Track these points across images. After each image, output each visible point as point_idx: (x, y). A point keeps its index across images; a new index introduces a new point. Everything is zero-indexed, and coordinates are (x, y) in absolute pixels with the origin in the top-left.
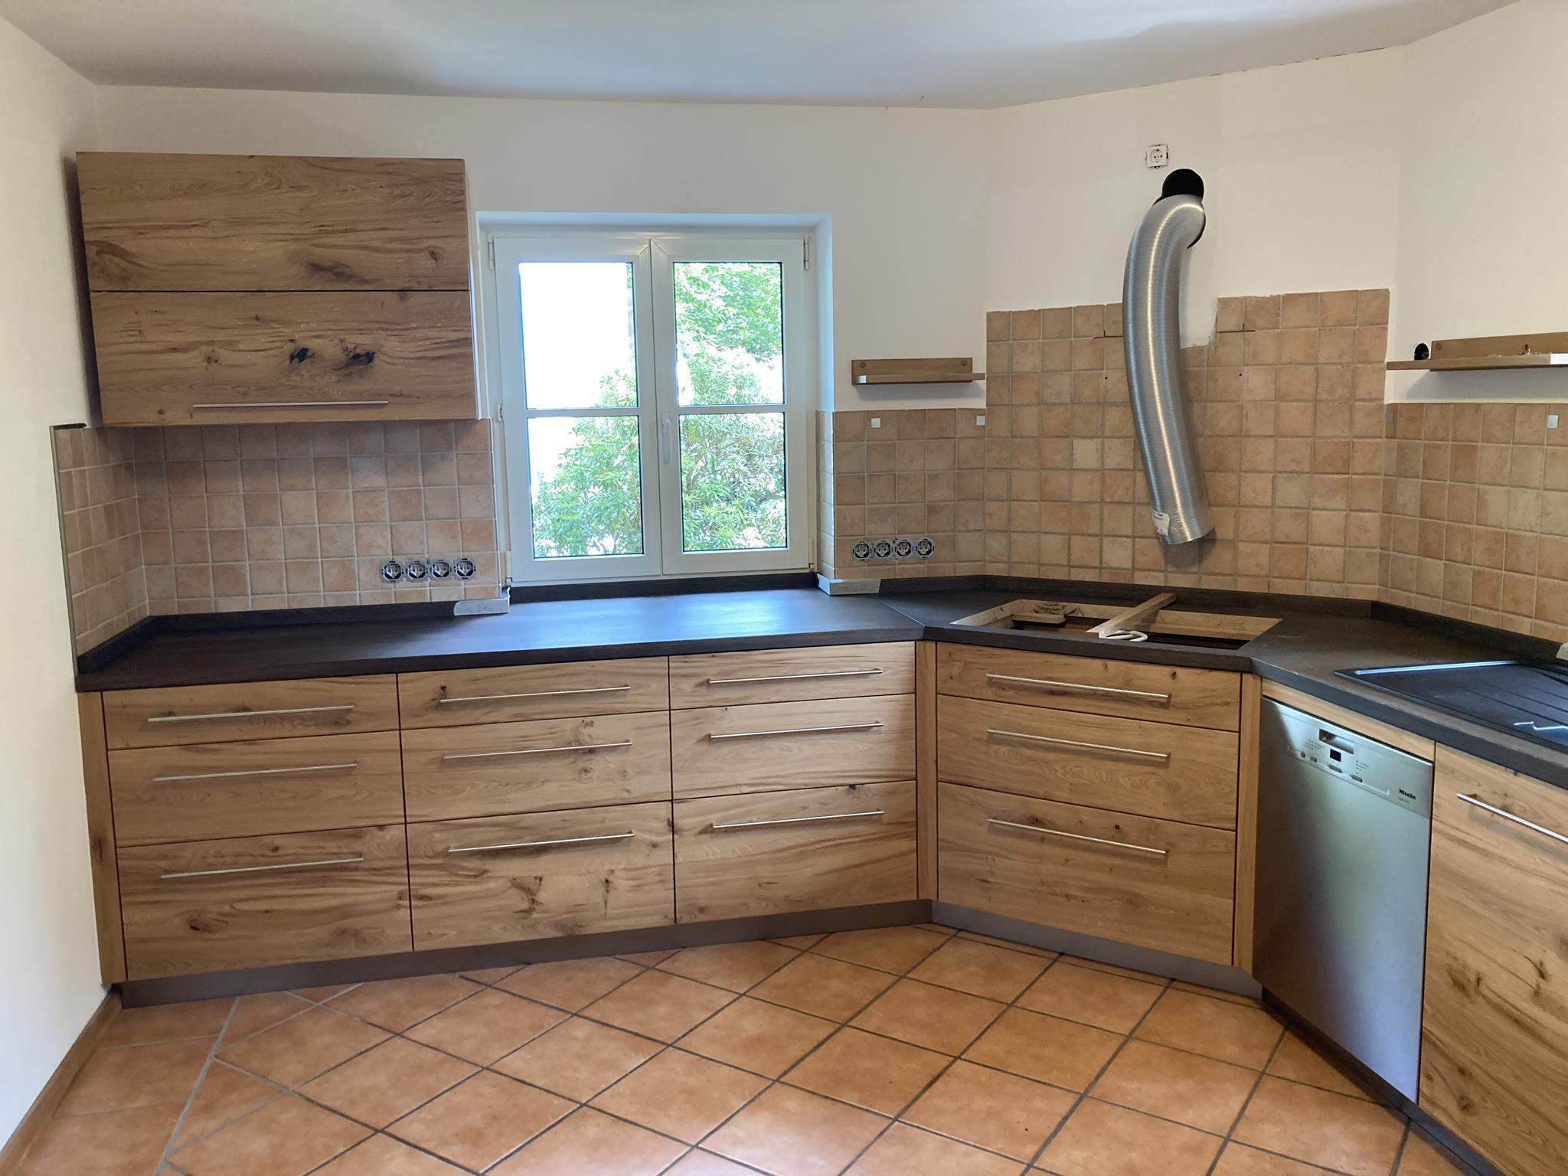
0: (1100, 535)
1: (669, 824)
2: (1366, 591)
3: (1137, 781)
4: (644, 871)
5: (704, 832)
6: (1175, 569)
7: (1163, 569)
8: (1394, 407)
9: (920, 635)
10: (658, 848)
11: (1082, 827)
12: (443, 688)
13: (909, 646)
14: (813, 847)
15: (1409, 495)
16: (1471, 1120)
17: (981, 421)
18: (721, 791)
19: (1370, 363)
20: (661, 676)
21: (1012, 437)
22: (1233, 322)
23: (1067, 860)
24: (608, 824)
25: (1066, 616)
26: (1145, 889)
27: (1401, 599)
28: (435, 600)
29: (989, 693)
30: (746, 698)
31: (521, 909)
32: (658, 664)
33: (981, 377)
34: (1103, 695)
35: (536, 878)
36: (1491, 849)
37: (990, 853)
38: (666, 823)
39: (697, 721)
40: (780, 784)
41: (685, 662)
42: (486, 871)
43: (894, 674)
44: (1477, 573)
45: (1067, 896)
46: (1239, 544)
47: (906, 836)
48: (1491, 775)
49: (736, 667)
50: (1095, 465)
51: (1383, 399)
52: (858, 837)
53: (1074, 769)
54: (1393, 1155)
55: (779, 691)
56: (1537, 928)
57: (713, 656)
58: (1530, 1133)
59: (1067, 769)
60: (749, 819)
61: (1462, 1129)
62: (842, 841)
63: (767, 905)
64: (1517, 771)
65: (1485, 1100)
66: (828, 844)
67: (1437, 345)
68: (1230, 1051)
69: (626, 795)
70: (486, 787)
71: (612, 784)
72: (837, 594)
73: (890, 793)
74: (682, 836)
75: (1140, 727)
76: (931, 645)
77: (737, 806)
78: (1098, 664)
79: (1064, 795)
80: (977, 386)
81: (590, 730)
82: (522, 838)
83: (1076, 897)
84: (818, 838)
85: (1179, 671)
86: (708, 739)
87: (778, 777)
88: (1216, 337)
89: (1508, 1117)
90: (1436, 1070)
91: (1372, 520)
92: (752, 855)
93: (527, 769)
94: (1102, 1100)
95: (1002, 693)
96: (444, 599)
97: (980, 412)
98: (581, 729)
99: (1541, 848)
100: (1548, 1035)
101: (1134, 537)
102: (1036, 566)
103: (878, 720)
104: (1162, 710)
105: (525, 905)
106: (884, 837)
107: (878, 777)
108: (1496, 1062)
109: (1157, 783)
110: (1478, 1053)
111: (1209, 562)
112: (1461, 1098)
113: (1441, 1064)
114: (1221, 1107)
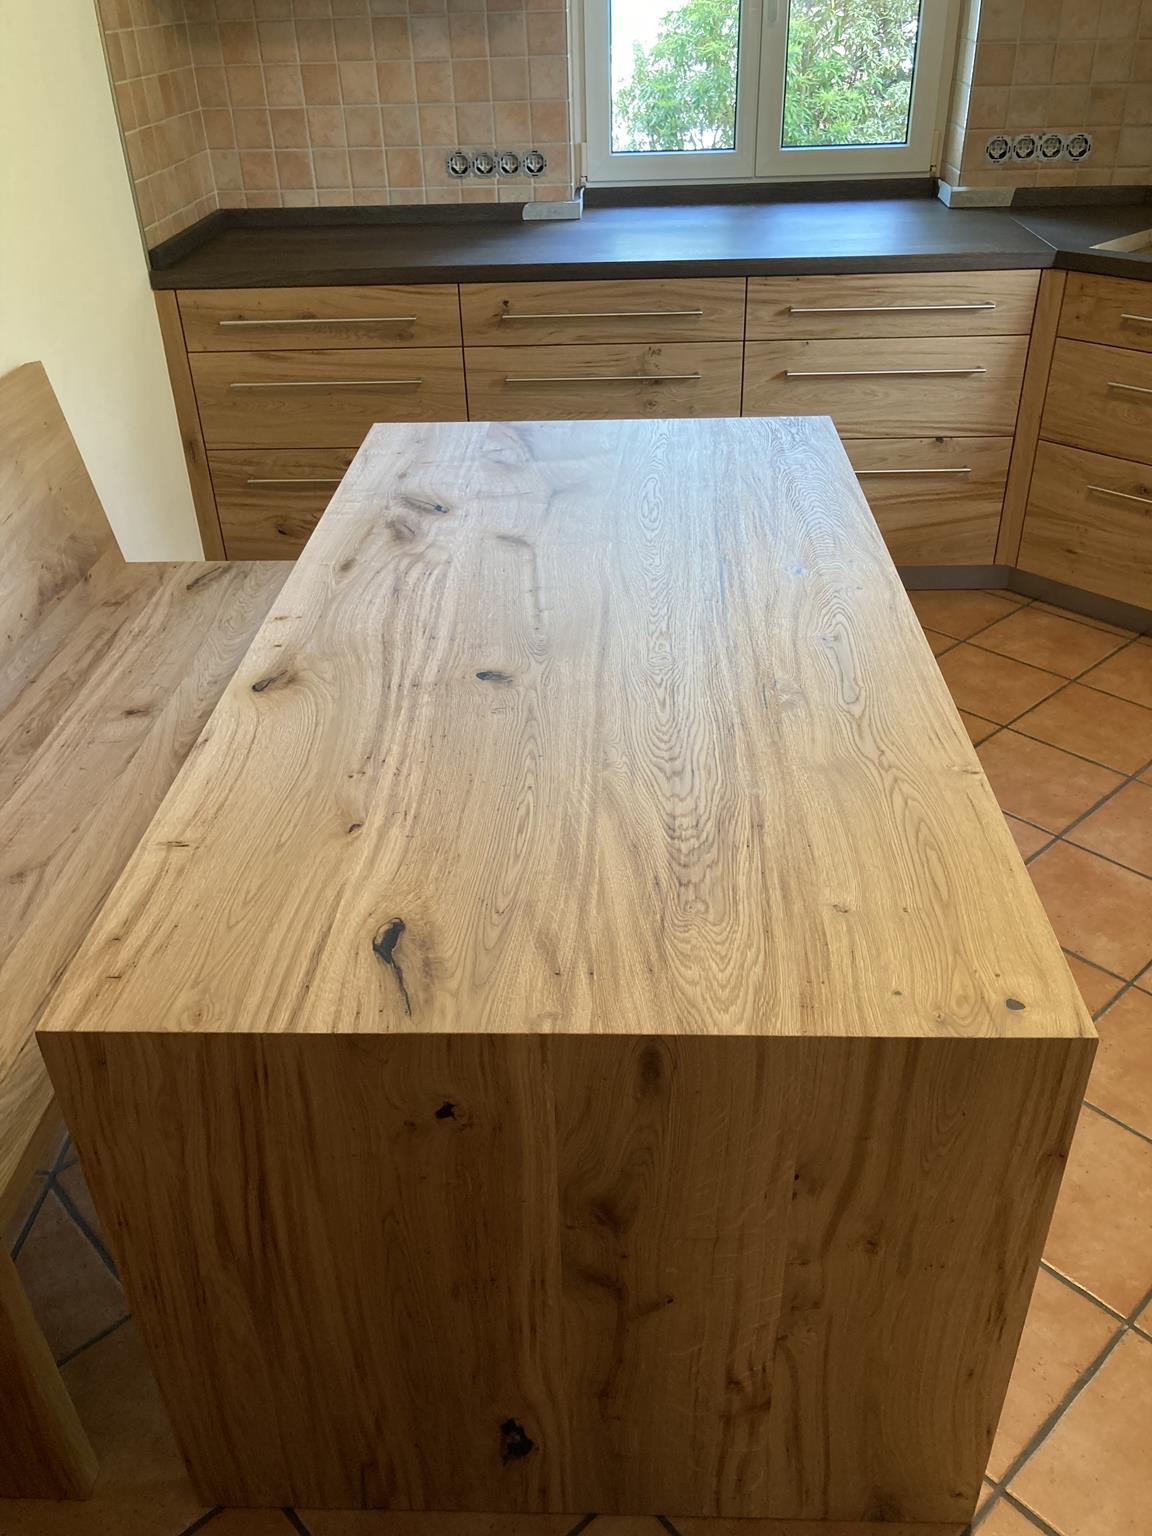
9: (1049, 261)
12: (506, 303)
13: (1032, 276)
14: (887, 502)
20: (740, 300)
28: (504, 200)
29: (1121, 338)
30: (832, 331)
32: (736, 285)
37: (1083, 522)
39: (772, 356)
40: (859, 432)
41: (765, 285)
43: (1009, 310)
47: (989, 497)
49: (821, 293)
52: (938, 494)
55: (870, 325)
57: (798, 279)
62: (920, 498)
66: (904, 500)
72: (960, 207)
73: (982, 449)
76: (1061, 275)
81: (654, 359)
84: (893, 492)
86: (784, 376)
87: (856, 423)
93: (591, 397)
95: (1136, 339)
96: (512, 199)
98: (648, 358)
103: (981, 365)
106: (966, 497)
107: (971, 430)
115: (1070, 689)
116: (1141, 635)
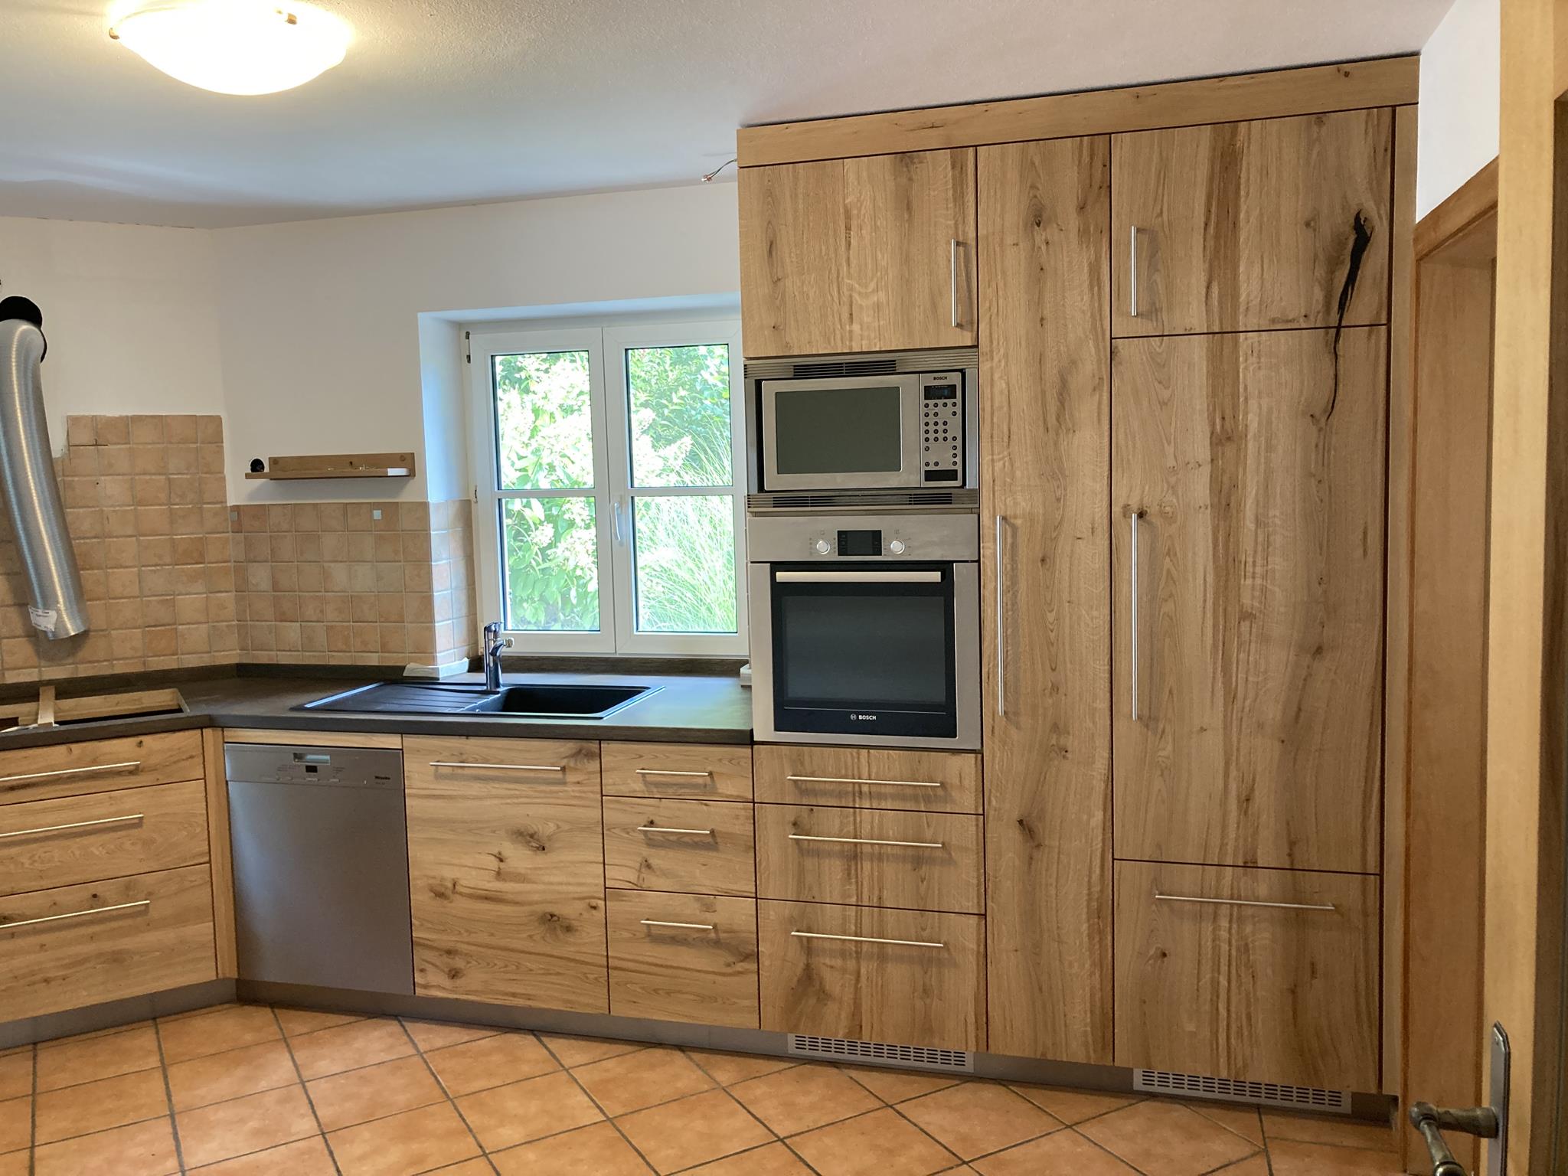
2: (229, 655)
3: (112, 847)
6: (48, 663)
7: (37, 664)
8: (236, 509)
11: (55, 907)
15: (260, 576)
16: (459, 982)
19: (212, 473)
22: (85, 437)
23: (42, 946)
26: (127, 943)
27: (263, 657)
34: (68, 778)
36: (455, 793)
44: (328, 628)
45: (45, 981)
46: (112, 632)
51: (225, 502)
53: (43, 855)
54: (405, 1038)
56: (494, 832)
58: (505, 966)
59: (36, 858)
61: (452, 991)
64: (467, 736)
65: (468, 963)
67: (274, 461)
75: (110, 798)
78: (62, 749)
79: (35, 885)
83: (55, 979)
85: (144, 738)
88: (69, 450)
89: (488, 964)
90: (427, 962)
91: (228, 598)
99: (491, 779)
100: (510, 897)
104: (132, 777)
108: (476, 933)
109: (133, 844)
110: (460, 933)
111: (85, 653)
112: (450, 971)
113: (428, 955)
114: (279, 1069)
115: (40, 1099)
116: (35, 1044)
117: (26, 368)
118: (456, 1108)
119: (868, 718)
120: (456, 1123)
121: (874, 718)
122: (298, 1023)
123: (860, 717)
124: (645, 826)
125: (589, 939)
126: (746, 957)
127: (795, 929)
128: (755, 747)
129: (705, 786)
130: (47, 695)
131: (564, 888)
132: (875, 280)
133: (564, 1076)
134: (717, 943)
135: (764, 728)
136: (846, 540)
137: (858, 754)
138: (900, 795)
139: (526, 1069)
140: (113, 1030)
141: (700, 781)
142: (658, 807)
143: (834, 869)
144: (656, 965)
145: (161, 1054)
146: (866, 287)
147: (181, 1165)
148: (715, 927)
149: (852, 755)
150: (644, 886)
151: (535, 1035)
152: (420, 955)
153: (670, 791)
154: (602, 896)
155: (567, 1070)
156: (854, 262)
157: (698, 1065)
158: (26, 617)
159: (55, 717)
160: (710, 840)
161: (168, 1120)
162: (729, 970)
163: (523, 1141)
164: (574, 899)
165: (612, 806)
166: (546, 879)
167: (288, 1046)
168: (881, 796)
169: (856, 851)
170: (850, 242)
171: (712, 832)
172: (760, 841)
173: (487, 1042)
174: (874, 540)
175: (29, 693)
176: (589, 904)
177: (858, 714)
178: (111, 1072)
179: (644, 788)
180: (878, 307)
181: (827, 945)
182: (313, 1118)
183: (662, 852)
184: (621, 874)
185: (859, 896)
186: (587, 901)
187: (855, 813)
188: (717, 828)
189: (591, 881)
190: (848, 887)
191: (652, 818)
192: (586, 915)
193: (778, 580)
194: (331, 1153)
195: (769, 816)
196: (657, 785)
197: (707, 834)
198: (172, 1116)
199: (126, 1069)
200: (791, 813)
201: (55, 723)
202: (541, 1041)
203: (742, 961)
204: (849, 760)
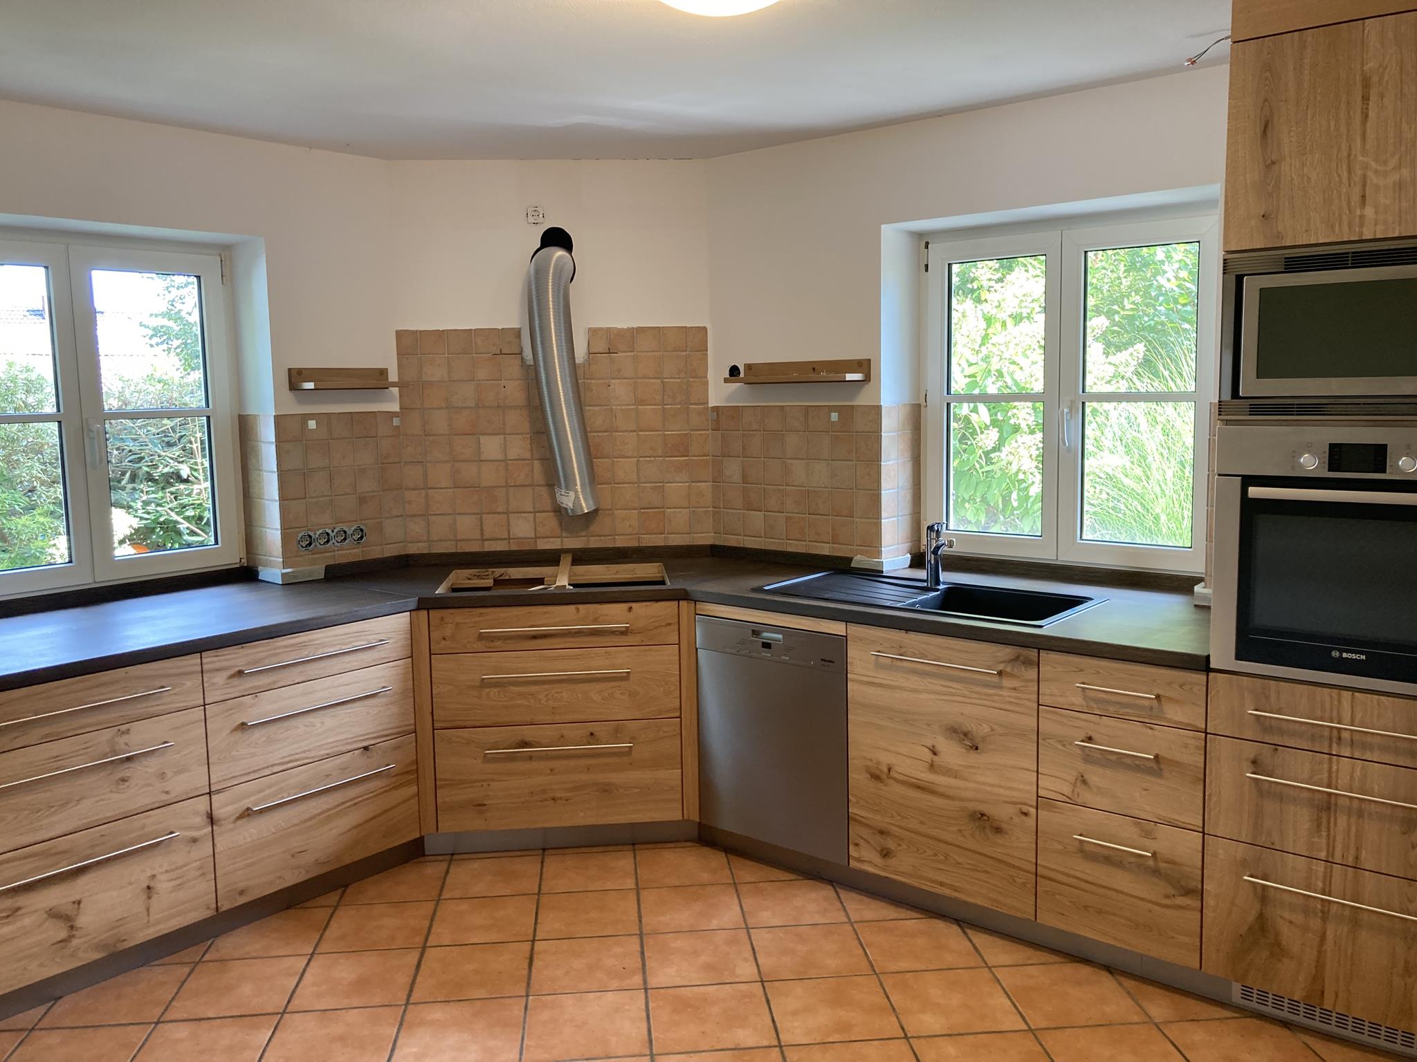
0: (507, 513)
1: (208, 817)
2: (705, 537)
3: (606, 695)
4: (185, 868)
5: (241, 817)
6: (568, 535)
7: (560, 535)
8: (716, 409)
9: (414, 606)
10: (197, 843)
11: (563, 741)
13: (406, 617)
14: (337, 810)
15: (733, 469)
16: (892, 862)
17: (396, 422)
18: (252, 775)
19: (698, 378)
20: (197, 672)
21: (426, 435)
22: (601, 346)
23: (552, 770)
24: (147, 830)
25: (495, 580)
26: (615, 778)
27: (732, 541)
29: (479, 646)
30: (274, 683)
31: (58, 939)
32: (192, 661)
33: (394, 385)
34: (576, 633)
35: (74, 903)
36: (893, 683)
37: (484, 781)
38: (205, 817)
39: (230, 712)
40: (308, 758)
41: (216, 656)
42: (18, 909)
43: (395, 642)
44: (788, 518)
45: (553, 799)
46: (616, 512)
47: (408, 783)
48: (889, 637)
49: (261, 655)
50: (500, 457)
51: (708, 403)
52: (372, 792)
53: (555, 695)
54: (838, 904)
55: (303, 672)
56: (929, 725)
57: (242, 647)
58: (935, 855)
59: (550, 696)
60: (280, 796)
61: (884, 870)
62: (360, 799)
63: (300, 873)
64: (907, 631)
65: (900, 845)
66: (349, 804)
67: (749, 367)
68: (705, 877)
69: (165, 797)
70: (16, 818)
71: (151, 788)
72: (289, 584)
73: (397, 748)
74: (221, 825)
75: (606, 653)
76: (424, 613)
77: (270, 787)
78: (572, 608)
79: (548, 718)
80: (391, 392)
81: (125, 738)
82: (58, 863)
83: (561, 798)
84: (341, 800)
85: (634, 605)
86: (243, 726)
87: (304, 752)
88: (589, 357)
89: (918, 850)
90: (862, 838)
91: (706, 487)
92: (285, 829)
93: (60, 790)
94: (656, 933)
95: (492, 644)
97: (394, 414)
98: (117, 739)
100: (942, 790)
101: (535, 512)
102: (453, 542)
103: (384, 686)
104: (622, 637)
105: (63, 934)
106: (393, 788)
107: (387, 736)
108: (907, 818)
109: (622, 694)
110: (892, 816)
111: (594, 528)
112: (882, 850)
113: (865, 832)
114: (728, 913)
115: (544, 899)
116: (544, 850)
117: (559, 287)
118: (881, 984)
119: (1354, 656)
120: (880, 999)
121: (1363, 657)
122: (748, 872)
123: (1345, 655)
124: (1083, 741)
125: (1018, 844)
126: (1188, 892)
127: (1248, 873)
128: (1212, 675)
129: (1151, 708)
130: (566, 560)
131: (996, 790)
132: (1397, 157)
133: (986, 973)
134: (1156, 872)
135: (1222, 652)
136: (1338, 455)
137: (1339, 695)
138: (1391, 746)
139: (950, 959)
140: (601, 849)
141: (1147, 703)
142: (1098, 724)
143: (1300, 819)
144: (1086, 881)
145: (637, 878)
146: (1385, 163)
147: (645, 982)
148: (1154, 854)
149: (1331, 697)
150: (1079, 801)
151: (960, 926)
152: (854, 830)
153: (1111, 709)
154: (1035, 804)
155: (990, 968)
156: (1371, 135)
157: (1128, 993)
158: (553, 496)
159: (569, 580)
160: (1155, 766)
161: (636, 940)
162: (1167, 902)
163: (944, 1033)
164: (1004, 802)
165: (1049, 716)
166: (980, 778)
167: (737, 890)
168: (1365, 746)
169: (1329, 803)
170: (1367, 116)
171: (1157, 757)
172: (1211, 774)
173: (914, 923)
174: (1377, 456)
175: (551, 558)
176: (1020, 809)
177: (1341, 651)
178: (596, 886)
179: (1084, 703)
180: (1400, 186)
181: (1287, 897)
182: (754, 964)
183: (1100, 770)
184: (1054, 785)
185: (1331, 849)
186: (1019, 806)
187: (1330, 761)
188: (1161, 754)
189: (1022, 786)
190: (1316, 839)
191: (1091, 734)
192: (1016, 820)
193: (1250, 495)
194: (768, 1001)
195: (1222, 748)
196: (1097, 701)
197: (1149, 759)
198: (641, 935)
199: (609, 886)
200: (1250, 750)
201: (569, 585)
202: (965, 933)
203: (1182, 895)
204: (1327, 699)
